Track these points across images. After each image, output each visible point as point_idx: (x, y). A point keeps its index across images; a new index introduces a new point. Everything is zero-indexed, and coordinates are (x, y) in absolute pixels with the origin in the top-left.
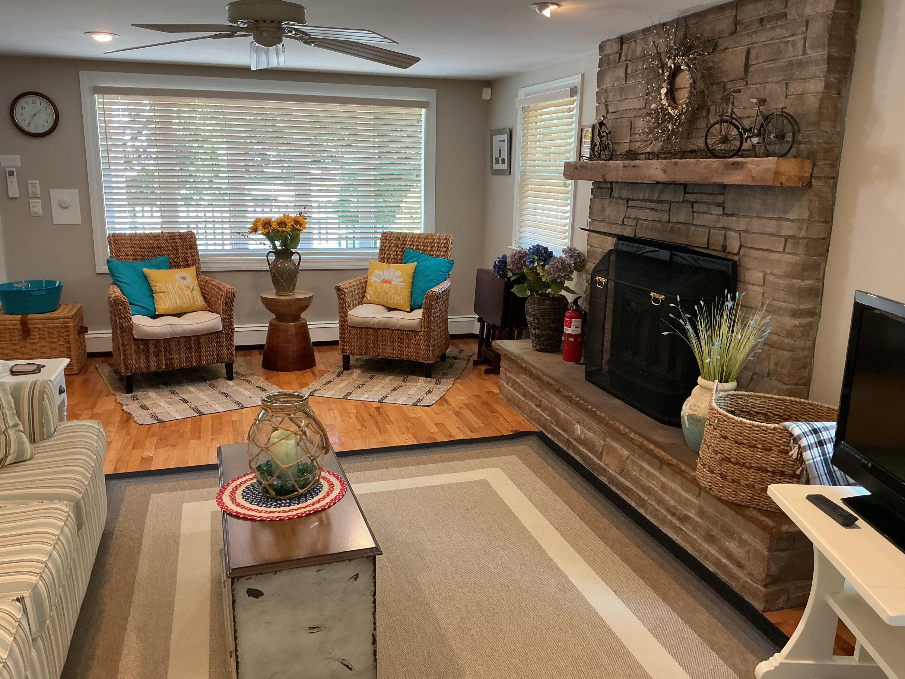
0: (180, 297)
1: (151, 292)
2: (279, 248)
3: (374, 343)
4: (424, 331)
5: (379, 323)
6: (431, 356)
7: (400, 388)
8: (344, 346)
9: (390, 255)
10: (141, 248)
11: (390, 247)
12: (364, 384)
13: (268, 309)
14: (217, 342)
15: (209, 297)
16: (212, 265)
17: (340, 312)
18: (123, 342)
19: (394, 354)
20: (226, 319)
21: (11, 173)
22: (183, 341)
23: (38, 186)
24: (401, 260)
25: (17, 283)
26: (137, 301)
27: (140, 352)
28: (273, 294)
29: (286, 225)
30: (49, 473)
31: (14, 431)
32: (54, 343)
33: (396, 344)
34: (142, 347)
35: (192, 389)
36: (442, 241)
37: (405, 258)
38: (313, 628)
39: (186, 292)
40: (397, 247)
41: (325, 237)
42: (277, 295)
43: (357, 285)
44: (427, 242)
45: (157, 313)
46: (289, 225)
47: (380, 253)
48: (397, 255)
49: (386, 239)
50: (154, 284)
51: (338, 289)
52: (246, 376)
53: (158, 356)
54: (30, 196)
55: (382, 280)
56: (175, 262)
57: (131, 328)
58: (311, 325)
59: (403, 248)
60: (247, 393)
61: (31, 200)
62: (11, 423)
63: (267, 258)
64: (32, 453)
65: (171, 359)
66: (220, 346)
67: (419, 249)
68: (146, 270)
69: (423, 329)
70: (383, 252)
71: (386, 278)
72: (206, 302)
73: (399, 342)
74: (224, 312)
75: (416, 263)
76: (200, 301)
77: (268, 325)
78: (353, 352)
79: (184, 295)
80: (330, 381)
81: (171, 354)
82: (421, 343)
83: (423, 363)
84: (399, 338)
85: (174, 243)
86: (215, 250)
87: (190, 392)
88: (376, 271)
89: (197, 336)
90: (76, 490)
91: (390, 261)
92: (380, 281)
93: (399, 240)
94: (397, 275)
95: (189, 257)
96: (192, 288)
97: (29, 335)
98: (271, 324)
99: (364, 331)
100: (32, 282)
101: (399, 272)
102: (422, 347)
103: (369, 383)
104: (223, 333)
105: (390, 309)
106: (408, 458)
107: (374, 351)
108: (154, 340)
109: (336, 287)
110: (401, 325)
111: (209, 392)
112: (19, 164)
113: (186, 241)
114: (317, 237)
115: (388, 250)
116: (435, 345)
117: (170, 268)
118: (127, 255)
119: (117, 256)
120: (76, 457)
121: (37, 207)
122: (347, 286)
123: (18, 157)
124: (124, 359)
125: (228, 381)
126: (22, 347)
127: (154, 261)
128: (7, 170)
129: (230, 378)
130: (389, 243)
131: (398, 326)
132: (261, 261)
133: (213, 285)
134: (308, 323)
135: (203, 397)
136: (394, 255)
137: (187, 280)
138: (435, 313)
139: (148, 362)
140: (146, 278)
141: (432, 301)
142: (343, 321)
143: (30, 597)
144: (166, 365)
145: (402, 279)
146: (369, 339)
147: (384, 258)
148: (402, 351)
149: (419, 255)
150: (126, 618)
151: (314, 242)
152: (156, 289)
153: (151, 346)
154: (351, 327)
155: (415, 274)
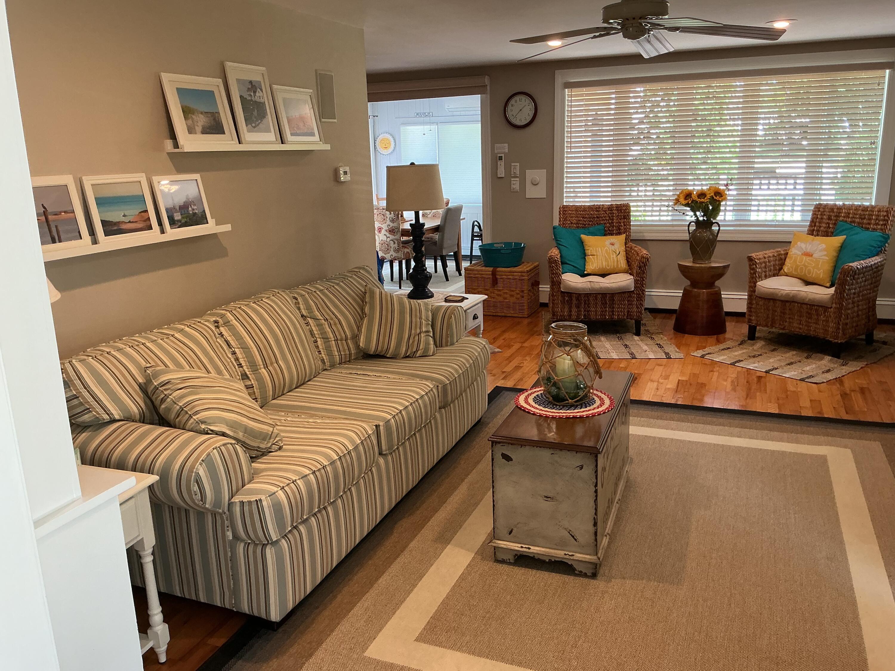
0: (606, 260)
1: (585, 255)
2: (701, 219)
3: (781, 316)
4: (835, 308)
5: (787, 295)
6: (840, 335)
7: (799, 363)
8: (750, 316)
9: (820, 227)
10: (583, 218)
11: (822, 218)
12: (761, 355)
13: (684, 275)
14: (628, 301)
15: (631, 262)
16: (645, 234)
17: (750, 282)
18: (553, 293)
19: (800, 329)
20: (638, 280)
21: (500, 158)
22: (599, 297)
23: (518, 168)
24: (832, 233)
25: (496, 243)
26: (571, 261)
27: (564, 303)
28: (689, 262)
29: (706, 196)
30: (435, 365)
31: (425, 334)
32: (513, 291)
33: (804, 319)
34: (567, 298)
35: (603, 339)
36: (882, 213)
37: (836, 231)
38: (547, 497)
39: (612, 256)
40: (829, 218)
41: (764, 208)
42: (693, 263)
43: (774, 256)
44: (864, 215)
45: (585, 272)
46: (708, 196)
47: (810, 226)
48: (829, 227)
49: (819, 211)
50: (587, 248)
51: (750, 259)
52: (652, 334)
53: (579, 307)
54: (512, 176)
55: (803, 252)
56: (609, 230)
57: (559, 283)
58: (725, 295)
59: (836, 220)
60: (645, 347)
61: (512, 179)
62: (424, 329)
63: (689, 229)
64: (434, 352)
65: (588, 311)
66: (631, 304)
67: (854, 222)
68: (583, 236)
69: (834, 305)
70: (813, 224)
71: (808, 250)
72: (629, 266)
73: (807, 317)
74: (638, 274)
75: (845, 236)
76: (623, 264)
77: (682, 292)
78: (759, 323)
79: (610, 259)
80: (729, 348)
81: (589, 307)
82: (830, 320)
83: (831, 341)
84: (807, 312)
85: (611, 214)
86: (653, 221)
87: (600, 341)
88: (799, 243)
89: (612, 294)
90: (446, 378)
91: (820, 233)
92: (801, 254)
93: (833, 212)
94: (821, 248)
95: (622, 226)
96: (618, 253)
97: (497, 283)
98: (685, 290)
99: (771, 303)
100: (505, 243)
101: (824, 245)
102: (831, 325)
103: (767, 355)
104: (634, 293)
105: (808, 283)
106: (757, 423)
107: (780, 324)
108: (577, 294)
109: (748, 257)
110: (810, 300)
111: (615, 343)
112: (507, 151)
113: (621, 212)
114: (756, 208)
115: (820, 223)
116: (847, 324)
117: (605, 235)
118: (572, 223)
119: (564, 224)
120: (457, 358)
121: (516, 185)
122: (761, 256)
123: (506, 145)
124: (553, 307)
125: (634, 336)
126: (491, 292)
127: (592, 229)
128: (499, 155)
129: (638, 334)
130: (821, 215)
131: (807, 300)
132: (683, 232)
133: (635, 251)
134: (722, 293)
135: (607, 346)
136: (825, 228)
137: (615, 245)
138: (849, 290)
139: (571, 311)
140: (583, 243)
141: (847, 276)
142: (752, 291)
143: (384, 426)
144: (585, 315)
145: (825, 253)
146: (776, 311)
147: (814, 230)
148: (808, 326)
149: (852, 228)
150: (467, 475)
151: (752, 213)
152: (588, 252)
153: (574, 299)
154: (760, 297)
155: (842, 247)
